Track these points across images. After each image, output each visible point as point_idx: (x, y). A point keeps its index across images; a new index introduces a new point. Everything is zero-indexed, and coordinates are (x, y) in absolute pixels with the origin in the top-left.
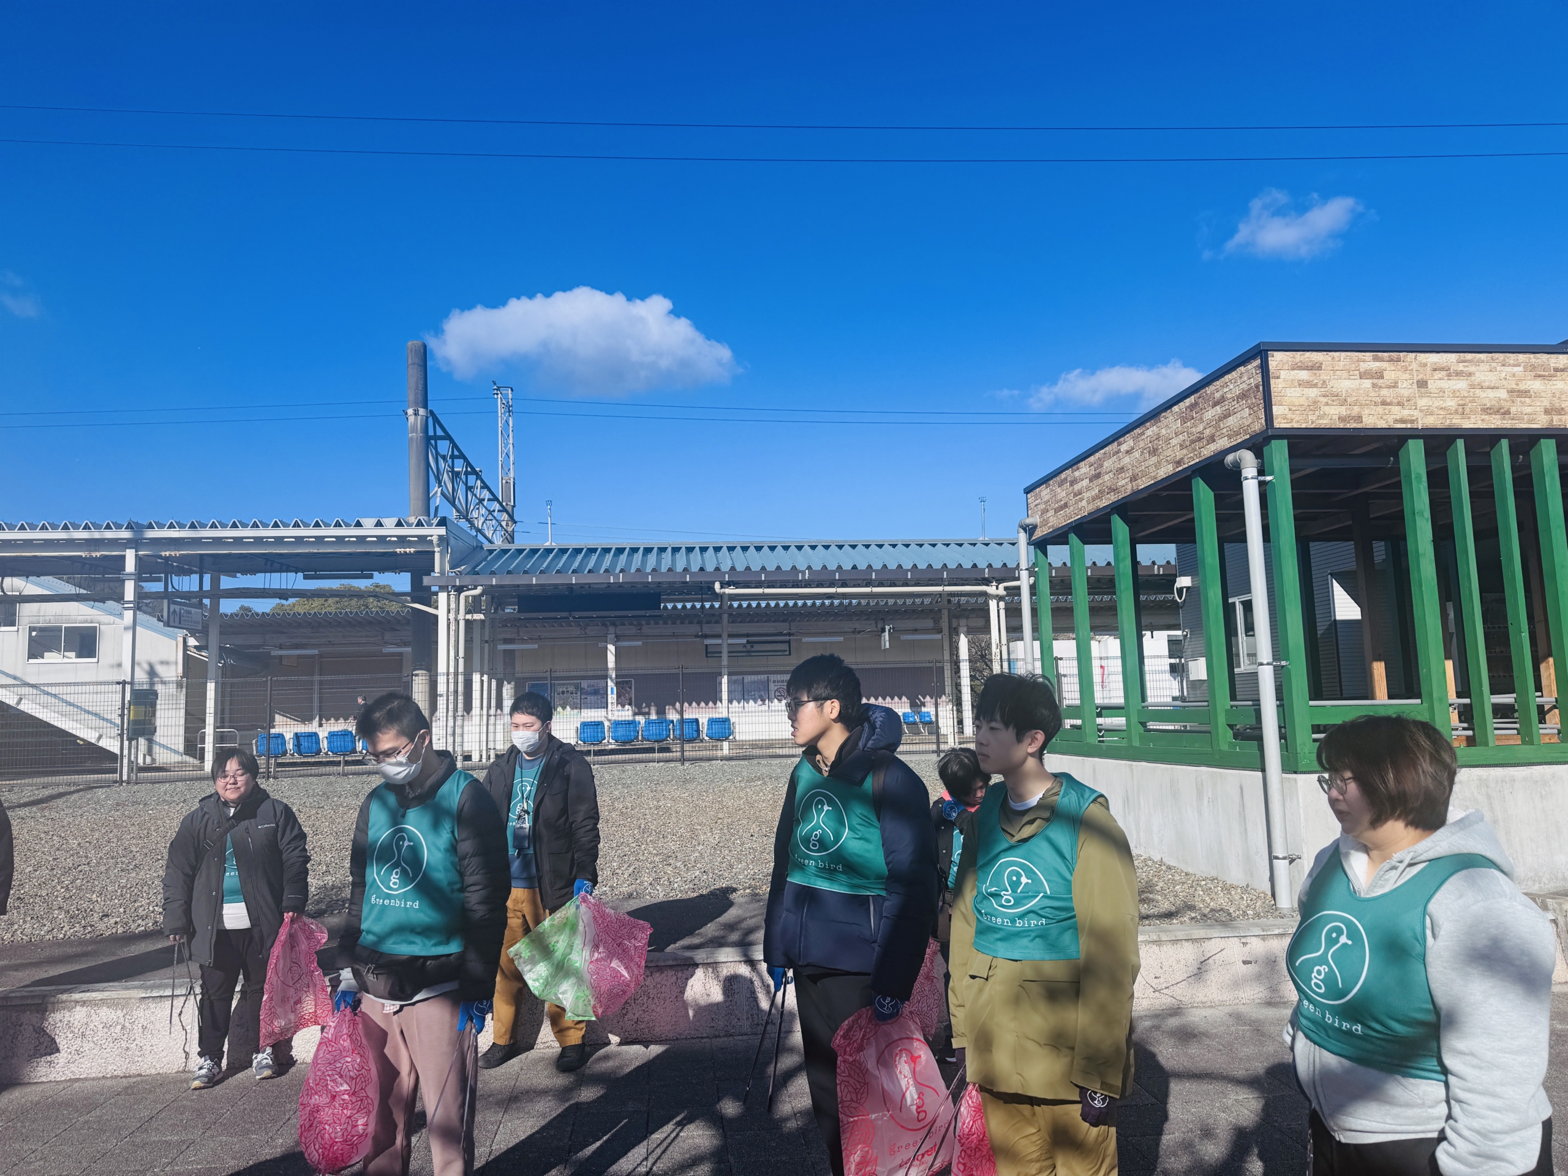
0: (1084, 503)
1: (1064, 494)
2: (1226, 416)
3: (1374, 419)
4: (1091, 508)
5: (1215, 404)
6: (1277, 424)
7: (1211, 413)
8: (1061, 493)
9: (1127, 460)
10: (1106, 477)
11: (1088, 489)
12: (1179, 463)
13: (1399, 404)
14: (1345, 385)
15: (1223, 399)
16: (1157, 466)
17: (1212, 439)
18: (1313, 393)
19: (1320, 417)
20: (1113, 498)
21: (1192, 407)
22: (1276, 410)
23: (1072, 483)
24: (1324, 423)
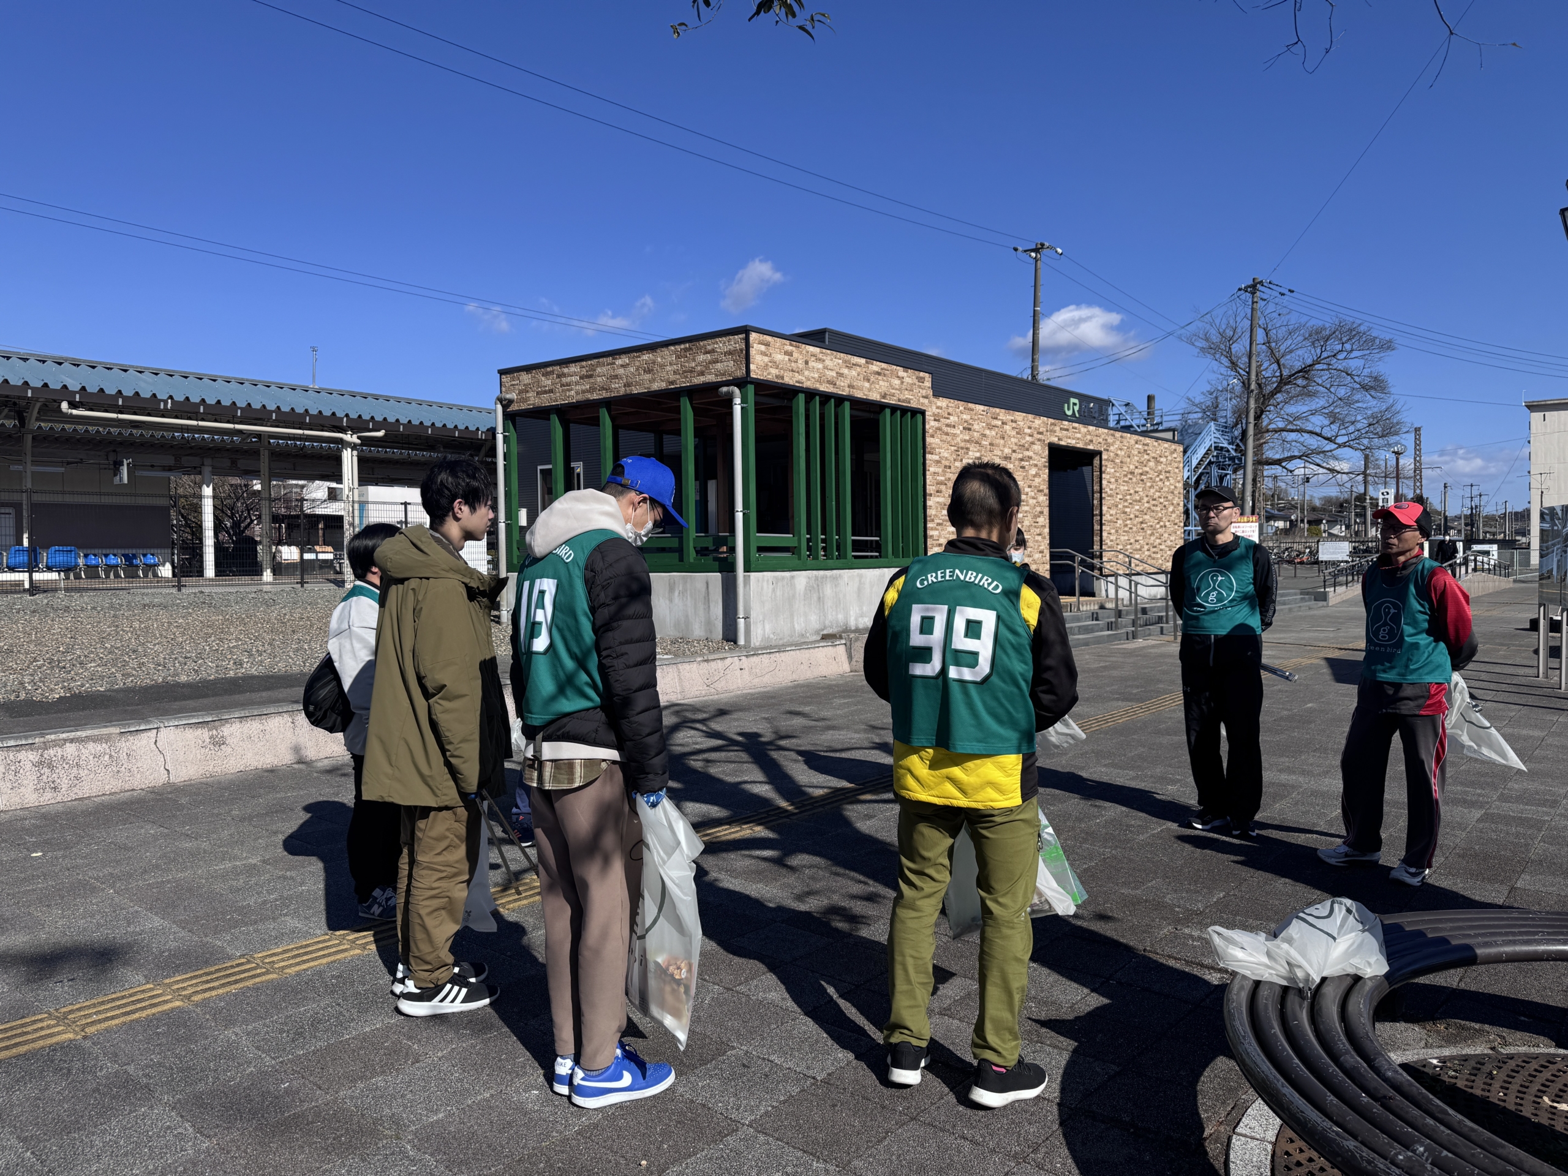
0: (573, 393)
1: (549, 382)
2: (716, 361)
3: (790, 379)
4: (580, 398)
5: (707, 353)
6: (753, 375)
7: (701, 358)
8: (547, 382)
9: (621, 371)
10: (599, 379)
11: (577, 383)
12: (672, 383)
13: (798, 372)
14: (779, 357)
15: (713, 351)
16: (652, 381)
17: (702, 373)
18: (766, 359)
19: (769, 374)
20: (605, 394)
21: (686, 350)
22: (752, 367)
23: (559, 376)
24: (770, 377)
